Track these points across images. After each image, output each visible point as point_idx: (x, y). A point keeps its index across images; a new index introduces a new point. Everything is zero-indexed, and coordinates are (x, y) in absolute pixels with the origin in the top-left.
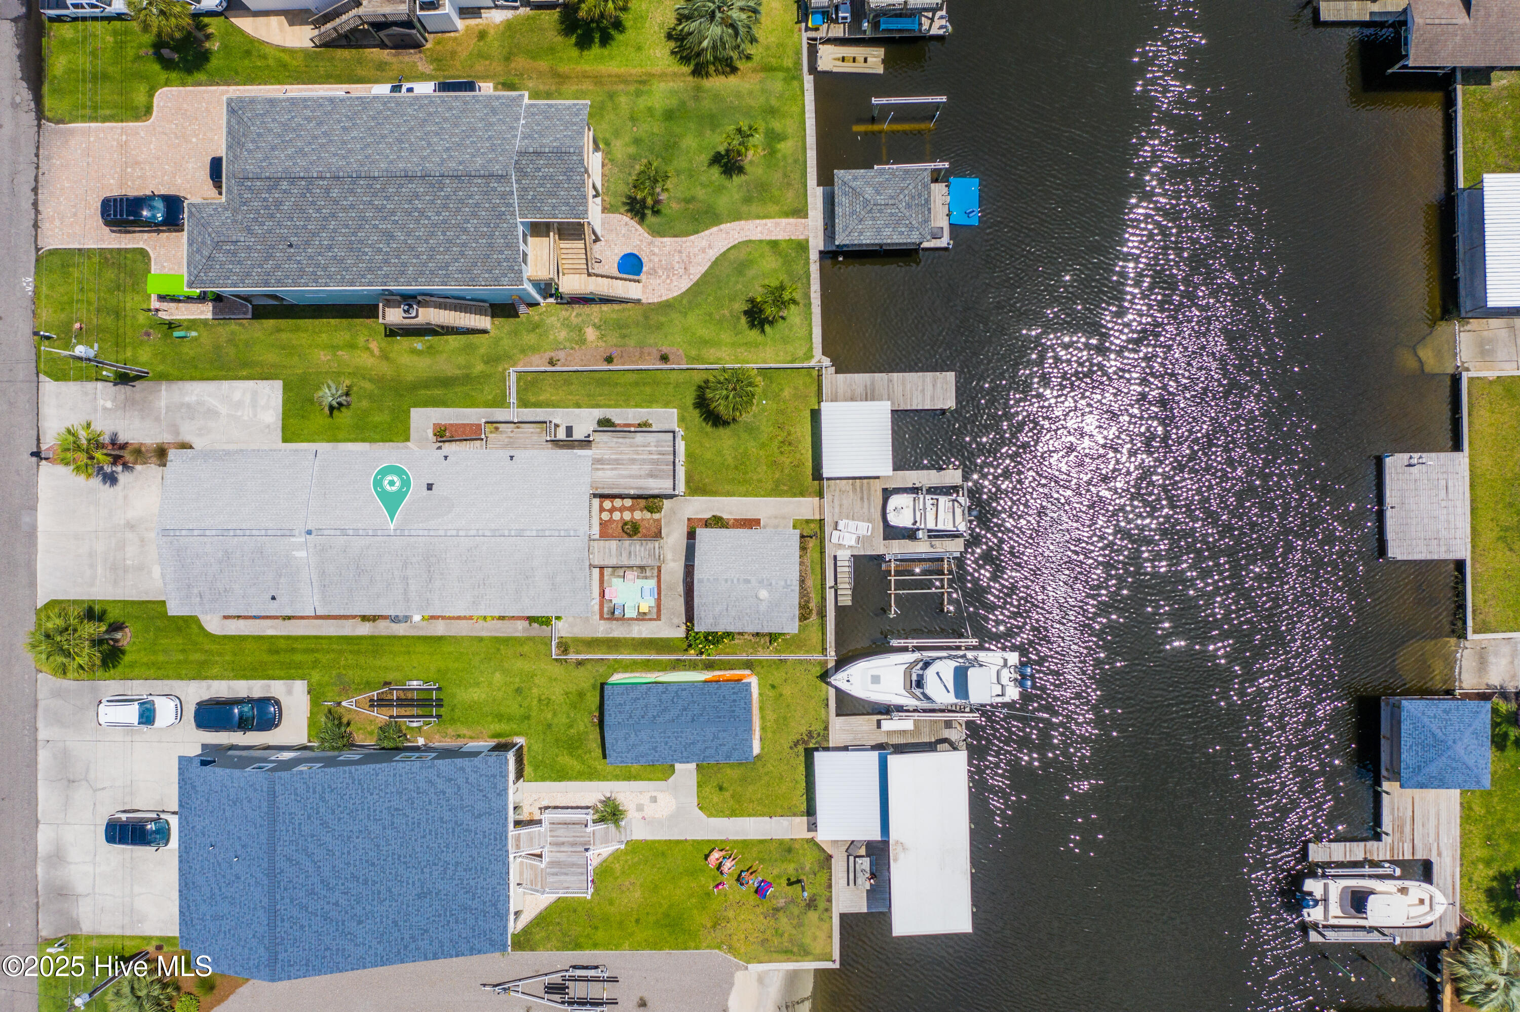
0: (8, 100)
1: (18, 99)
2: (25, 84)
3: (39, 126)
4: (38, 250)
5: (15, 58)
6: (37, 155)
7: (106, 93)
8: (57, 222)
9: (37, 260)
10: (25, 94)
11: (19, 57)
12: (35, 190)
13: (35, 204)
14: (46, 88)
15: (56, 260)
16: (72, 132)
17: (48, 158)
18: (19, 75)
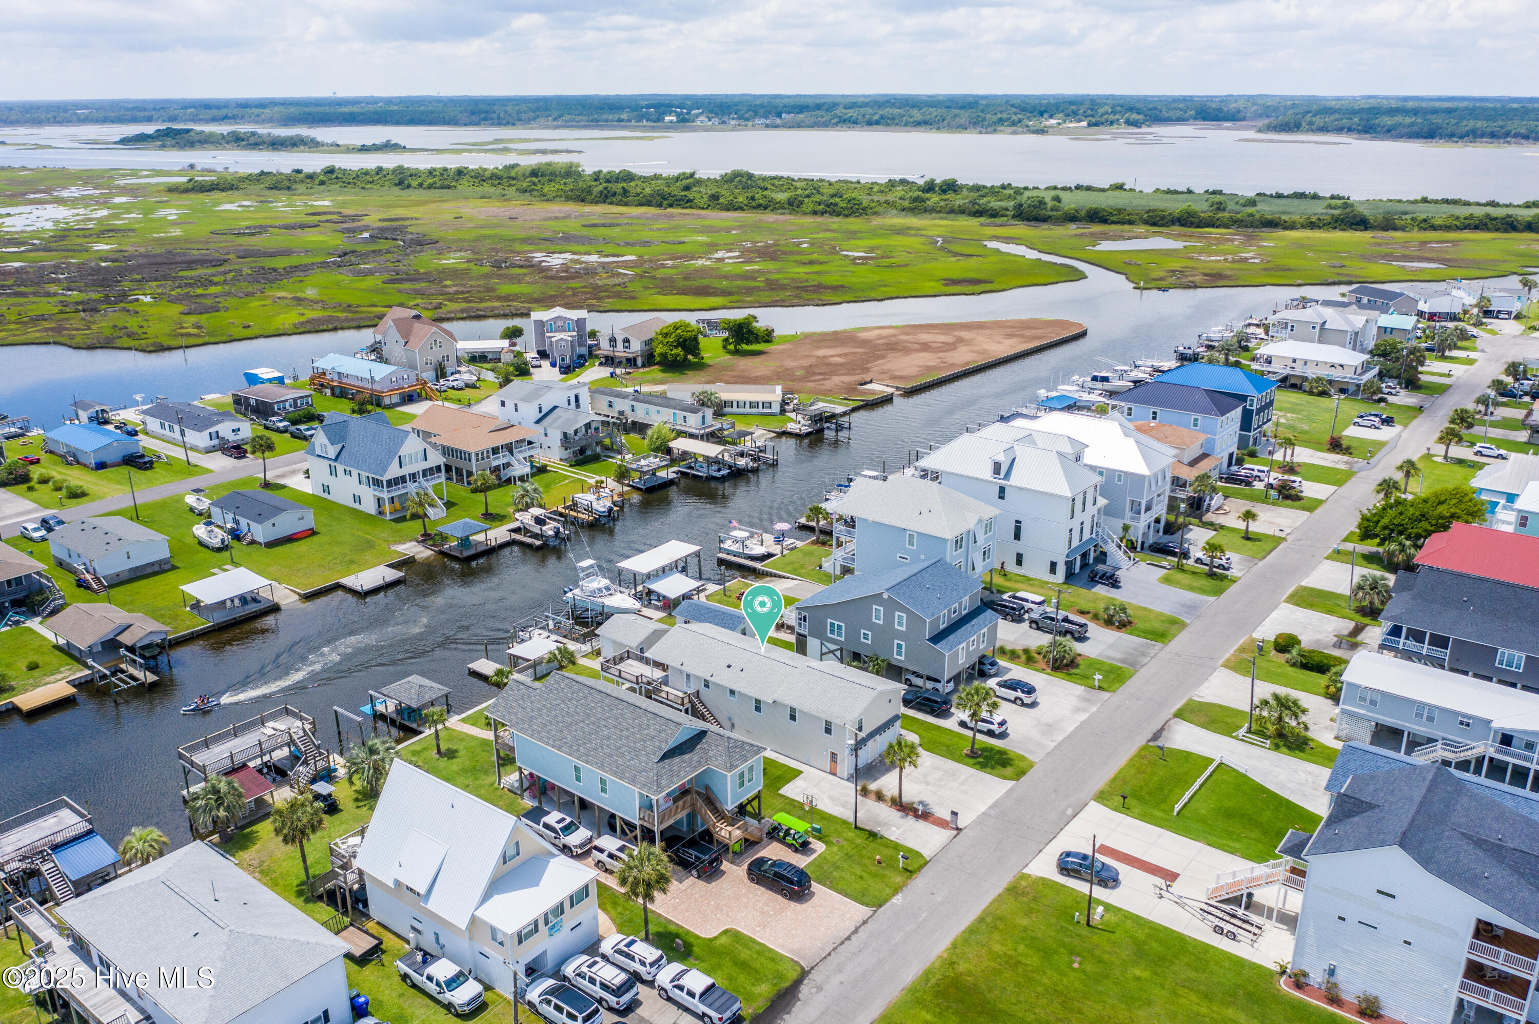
0: (822, 994)
1: (814, 990)
2: (800, 996)
3: (812, 968)
4: (875, 912)
5: (793, 1014)
6: (829, 954)
7: (745, 954)
8: (848, 915)
9: (880, 906)
10: (805, 990)
11: (788, 1013)
12: (848, 938)
13: (856, 931)
14: (786, 984)
15: (866, 899)
16: (792, 951)
17: (823, 949)
18: (799, 1003)
